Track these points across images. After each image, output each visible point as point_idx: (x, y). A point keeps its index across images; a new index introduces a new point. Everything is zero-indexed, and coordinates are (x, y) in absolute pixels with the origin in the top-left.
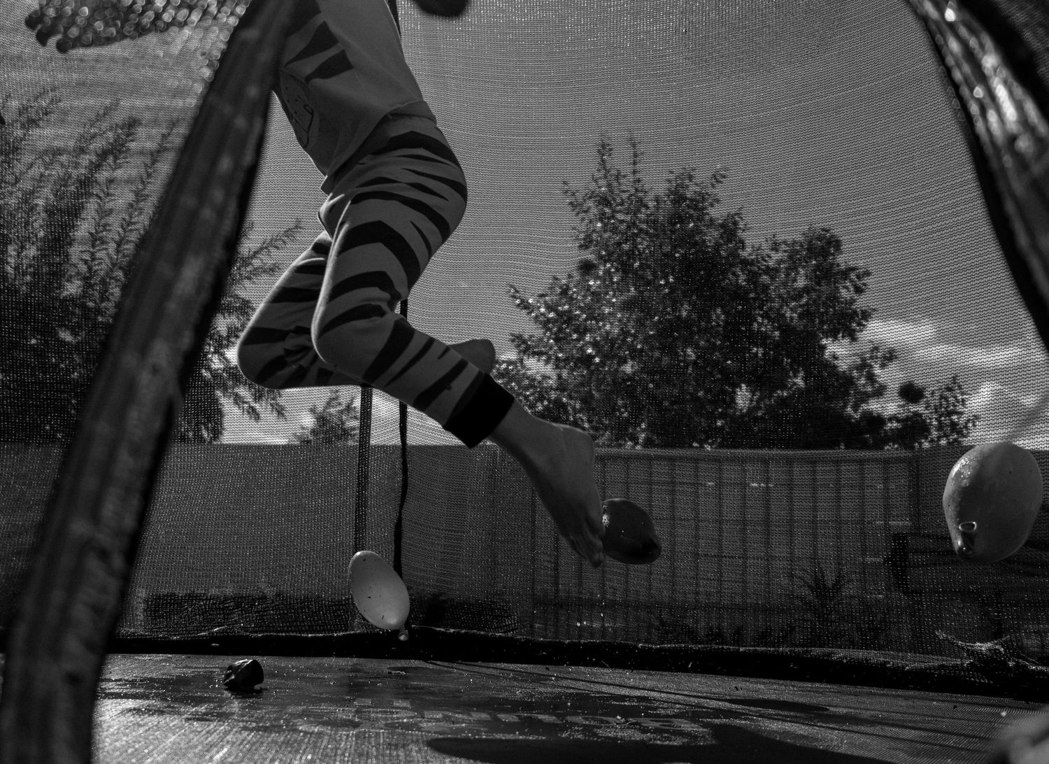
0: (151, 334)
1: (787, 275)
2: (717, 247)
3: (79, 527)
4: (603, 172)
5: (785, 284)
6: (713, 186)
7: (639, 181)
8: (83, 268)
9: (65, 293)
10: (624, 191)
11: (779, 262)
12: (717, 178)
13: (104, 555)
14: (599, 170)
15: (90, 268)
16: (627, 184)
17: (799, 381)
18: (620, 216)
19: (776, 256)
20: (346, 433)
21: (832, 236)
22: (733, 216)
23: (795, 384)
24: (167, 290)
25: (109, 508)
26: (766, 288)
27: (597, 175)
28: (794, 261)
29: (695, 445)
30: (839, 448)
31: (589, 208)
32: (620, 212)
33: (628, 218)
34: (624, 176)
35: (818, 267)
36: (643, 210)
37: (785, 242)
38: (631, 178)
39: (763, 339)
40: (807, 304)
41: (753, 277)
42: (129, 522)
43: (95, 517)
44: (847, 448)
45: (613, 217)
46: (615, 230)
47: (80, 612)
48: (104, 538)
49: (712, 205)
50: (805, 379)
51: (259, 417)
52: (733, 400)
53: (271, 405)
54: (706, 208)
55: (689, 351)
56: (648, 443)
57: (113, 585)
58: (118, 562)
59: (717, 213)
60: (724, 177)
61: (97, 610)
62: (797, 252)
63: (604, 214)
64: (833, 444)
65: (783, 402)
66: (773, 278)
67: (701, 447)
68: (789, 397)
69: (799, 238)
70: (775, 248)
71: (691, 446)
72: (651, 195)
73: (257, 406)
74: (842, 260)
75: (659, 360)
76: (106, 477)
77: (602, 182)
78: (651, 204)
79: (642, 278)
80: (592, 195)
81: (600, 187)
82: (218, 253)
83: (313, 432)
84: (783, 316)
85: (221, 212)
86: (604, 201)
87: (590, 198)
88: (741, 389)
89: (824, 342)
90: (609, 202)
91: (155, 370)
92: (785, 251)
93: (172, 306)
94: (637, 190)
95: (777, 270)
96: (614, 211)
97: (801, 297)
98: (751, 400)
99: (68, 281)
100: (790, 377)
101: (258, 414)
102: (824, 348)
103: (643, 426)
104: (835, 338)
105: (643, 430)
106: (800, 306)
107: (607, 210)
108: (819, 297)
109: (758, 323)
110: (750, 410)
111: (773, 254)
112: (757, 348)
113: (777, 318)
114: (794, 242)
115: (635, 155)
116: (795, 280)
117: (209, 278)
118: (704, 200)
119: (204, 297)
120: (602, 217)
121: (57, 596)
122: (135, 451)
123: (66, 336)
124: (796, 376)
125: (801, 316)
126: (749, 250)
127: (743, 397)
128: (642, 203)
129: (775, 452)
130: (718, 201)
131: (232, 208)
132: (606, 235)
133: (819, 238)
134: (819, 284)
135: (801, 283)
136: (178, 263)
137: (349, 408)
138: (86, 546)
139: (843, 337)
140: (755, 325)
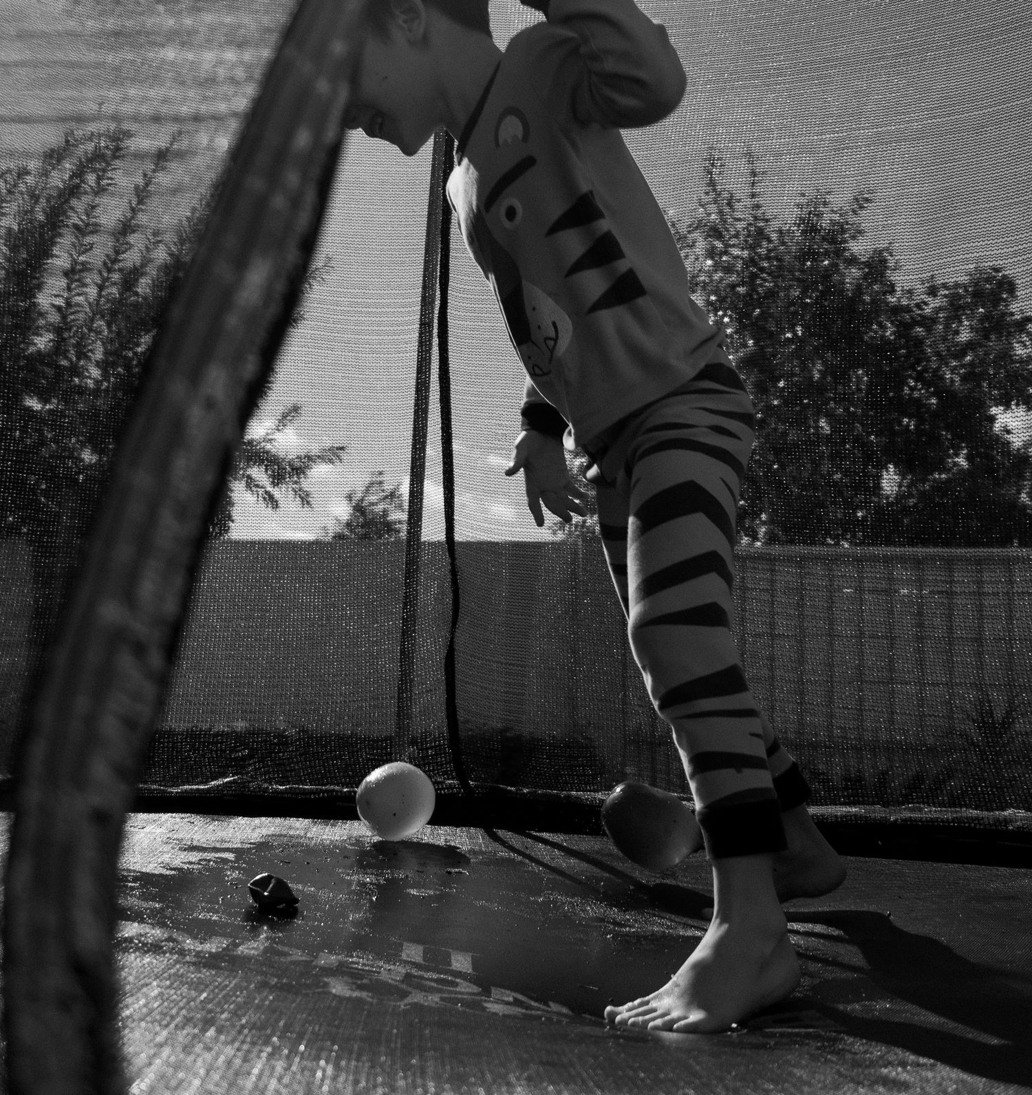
0: (205, 356)
1: (947, 326)
2: (859, 290)
3: (110, 612)
4: (712, 195)
5: (945, 339)
6: (854, 211)
7: (758, 206)
8: (54, 318)
9: (32, 349)
10: (740, 220)
11: (938, 310)
12: (861, 203)
13: (139, 650)
14: (707, 193)
15: (64, 317)
16: (742, 211)
17: (962, 461)
18: (736, 252)
19: (934, 303)
20: (389, 527)
21: (1004, 276)
22: (881, 252)
23: (956, 464)
24: (226, 298)
25: (147, 588)
26: (919, 342)
27: (705, 199)
28: (956, 308)
29: (829, 541)
30: (1012, 545)
31: (694, 242)
32: (734, 246)
33: (746, 254)
34: (739, 201)
35: (985, 318)
36: (765, 243)
37: (945, 286)
38: (748, 202)
39: (916, 408)
40: (972, 364)
41: (904, 329)
42: (170, 607)
43: (129, 598)
44: (1021, 545)
45: (726, 253)
46: (728, 269)
47: (110, 726)
48: (140, 628)
49: (854, 238)
50: (969, 458)
51: (277, 505)
52: (878, 487)
53: (294, 490)
54: (845, 241)
55: (823, 423)
56: (771, 539)
57: (149, 689)
58: (156, 659)
59: (859, 247)
60: (867, 200)
61: (130, 723)
62: (960, 297)
63: (714, 247)
64: (1005, 542)
65: (940, 487)
66: (929, 330)
67: (837, 544)
68: (948, 481)
69: (964, 279)
70: (933, 291)
71: (823, 544)
72: (775, 225)
73: (276, 492)
74: (1016, 308)
75: (785, 434)
76: (144, 544)
77: (713, 208)
78: (774, 236)
79: (764, 329)
80: (699, 225)
81: (710, 214)
82: (292, 255)
83: (348, 525)
84: (942, 378)
85: (295, 202)
86: (715, 232)
87: (696, 228)
88: (887, 471)
89: (994, 410)
90: (720, 233)
91: (210, 404)
92: (945, 296)
93: (232, 321)
94: (756, 218)
95: (934, 321)
96: (727, 246)
97: (964, 354)
98: (900, 486)
99: (35, 334)
100: (949, 456)
101: (276, 501)
102: (992, 419)
103: (764, 517)
104: (1007, 406)
105: (764, 523)
106: (963, 366)
107: (719, 245)
108: (987, 354)
109: (909, 387)
110: (900, 497)
111: (929, 299)
112: (909, 418)
113: (934, 381)
114: (957, 285)
115: (754, 174)
116: (957, 333)
117: (280, 287)
118: (843, 231)
119: (273, 310)
120: (711, 253)
121: (82, 703)
122: (181, 513)
123: (34, 404)
124: (957, 455)
125: (964, 379)
126: (899, 294)
127: (890, 481)
128: (761, 234)
129: (931, 550)
130: (860, 232)
131: (310, 197)
132: (717, 276)
133: (988, 280)
134: (987, 338)
135: (964, 336)
136: (241, 264)
137: (392, 495)
138: (118, 637)
139: (1017, 405)
140: (906, 390)
